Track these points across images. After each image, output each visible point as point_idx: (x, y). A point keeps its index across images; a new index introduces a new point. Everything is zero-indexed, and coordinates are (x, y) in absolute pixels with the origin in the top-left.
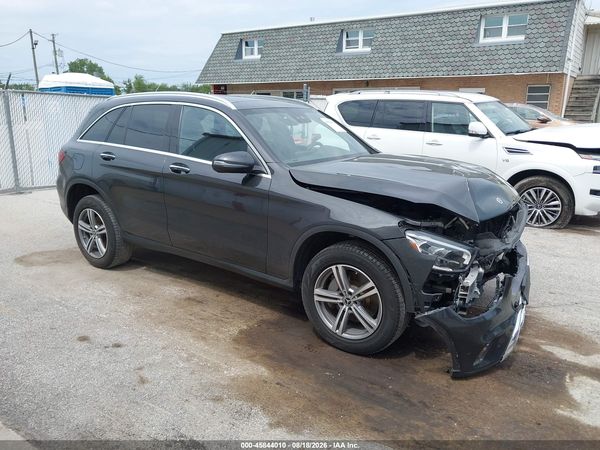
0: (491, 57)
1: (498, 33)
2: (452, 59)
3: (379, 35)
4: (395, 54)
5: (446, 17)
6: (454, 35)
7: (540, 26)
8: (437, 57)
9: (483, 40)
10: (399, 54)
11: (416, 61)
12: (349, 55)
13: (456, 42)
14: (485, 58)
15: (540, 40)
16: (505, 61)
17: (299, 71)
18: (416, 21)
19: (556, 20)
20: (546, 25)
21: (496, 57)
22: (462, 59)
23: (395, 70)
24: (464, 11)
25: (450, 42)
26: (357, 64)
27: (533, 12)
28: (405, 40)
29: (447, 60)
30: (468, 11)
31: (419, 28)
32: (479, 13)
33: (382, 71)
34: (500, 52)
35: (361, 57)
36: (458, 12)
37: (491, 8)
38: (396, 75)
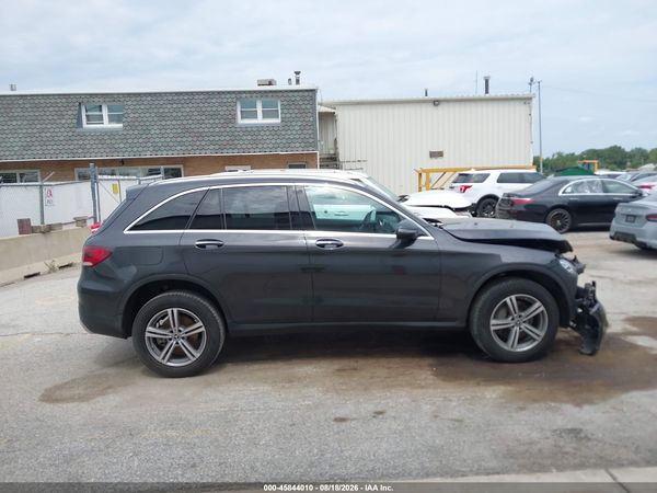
0: (254, 137)
1: (254, 115)
2: (217, 138)
3: (129, 111)
4: (153, 132)
5: (202, 97)
6: (214, 115)
7: (291, 111)
8: (200, 135)
9: (241, 121)
10: (158, 132)
11: (179, 139)
12: (90, 131)
13: (217, 121)
14: (249, 138)
15: (294, 124)
16: (268, 141)
17: (26, 147)
18: (170, 98)
19: (303, 107)
20: (296, 111)
21: (260, 137)
22: (227, 138)
23: (156, 148)
24: (219, 93)
25: (211, 121)
26: (108, 142)
27: (282, 99)
28: (162, 117)
29: (211, 138)
30: (223, 93)
31: (175, 106)
32: (233, 96)
33: (140, 149)
34: (262, 133)
35: (111, 134)
36: (213, 93)
37: (244, 92)
38: (159, 153)
